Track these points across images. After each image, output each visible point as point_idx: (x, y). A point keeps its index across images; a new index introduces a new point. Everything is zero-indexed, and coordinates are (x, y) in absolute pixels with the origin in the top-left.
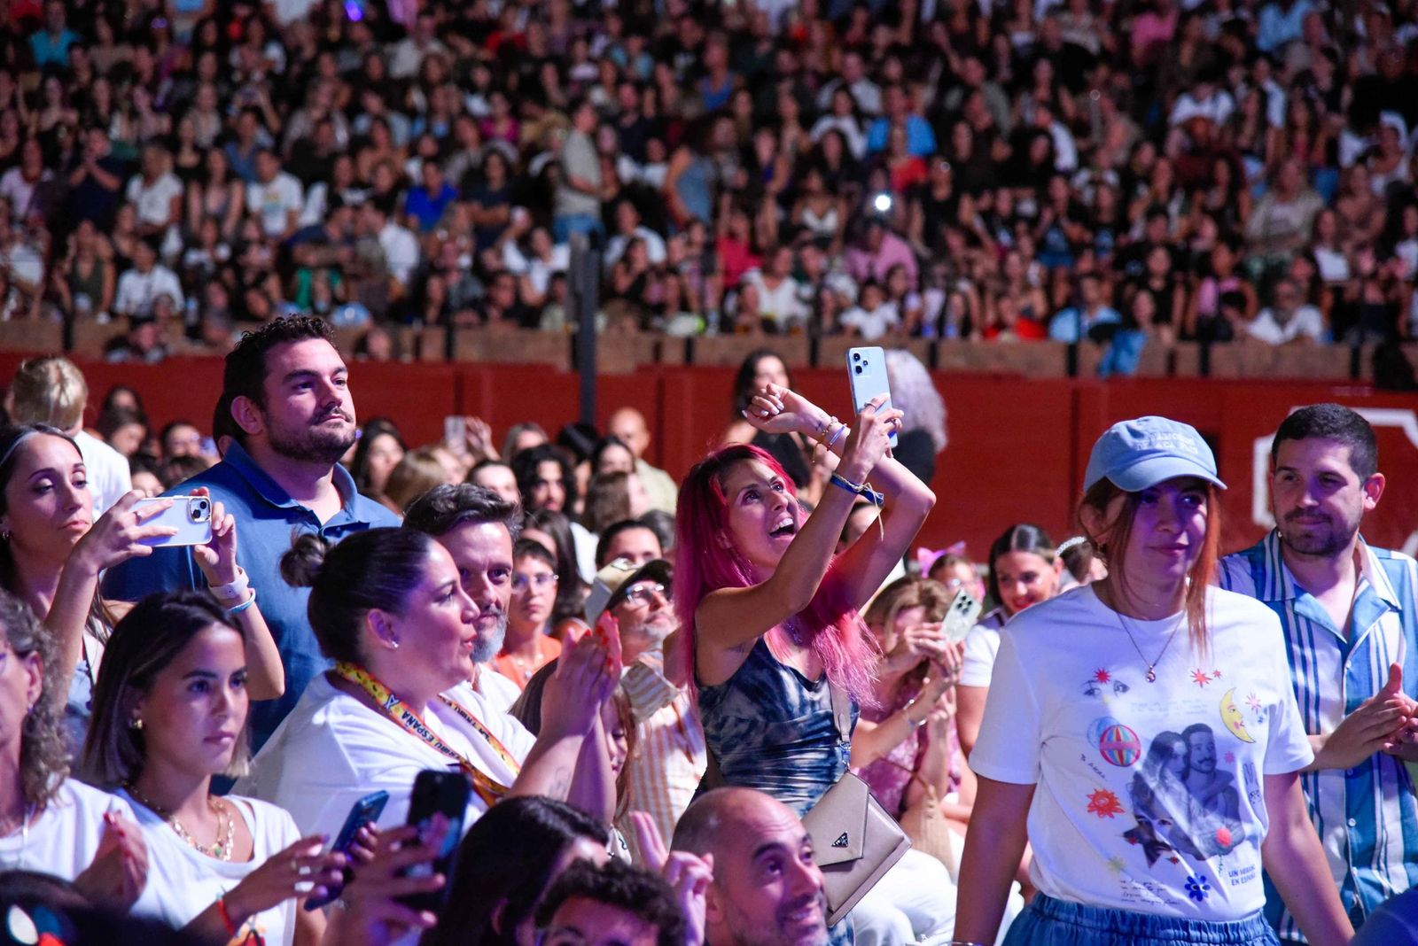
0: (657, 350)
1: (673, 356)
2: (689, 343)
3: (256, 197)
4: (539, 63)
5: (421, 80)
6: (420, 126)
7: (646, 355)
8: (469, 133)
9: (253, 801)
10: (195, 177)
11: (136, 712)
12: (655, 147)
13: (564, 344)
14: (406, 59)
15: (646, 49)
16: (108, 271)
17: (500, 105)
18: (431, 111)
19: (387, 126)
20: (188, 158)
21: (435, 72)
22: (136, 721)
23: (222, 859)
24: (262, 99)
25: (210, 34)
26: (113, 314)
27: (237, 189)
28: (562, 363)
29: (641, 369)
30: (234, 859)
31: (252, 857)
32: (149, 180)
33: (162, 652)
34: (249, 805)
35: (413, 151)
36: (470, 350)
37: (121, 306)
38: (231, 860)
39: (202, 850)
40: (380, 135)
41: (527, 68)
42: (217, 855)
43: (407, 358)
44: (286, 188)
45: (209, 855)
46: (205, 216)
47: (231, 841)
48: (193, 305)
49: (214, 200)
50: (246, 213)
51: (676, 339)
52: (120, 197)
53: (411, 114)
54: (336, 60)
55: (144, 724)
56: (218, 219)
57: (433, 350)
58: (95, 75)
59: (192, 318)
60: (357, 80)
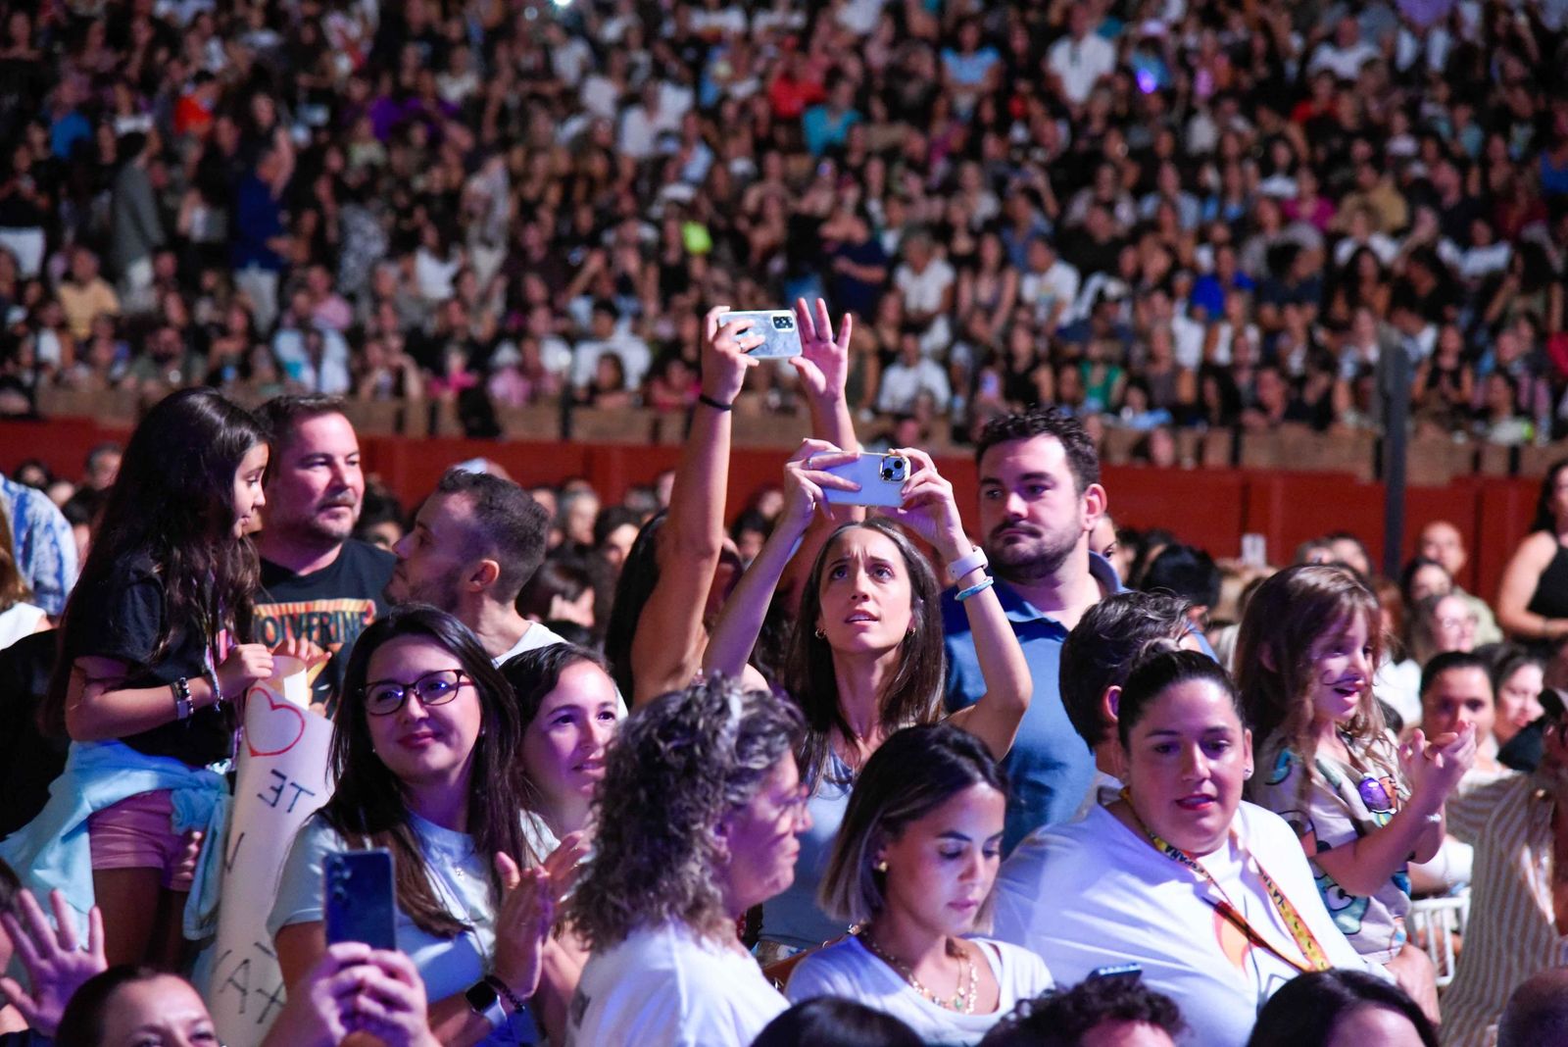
0: (1477, 459)
1: (1495, 466)
2: (1515, 452)
3: (1030, 288)
4: (1350, 137)
5: (1217, 157)
6: (1211, 210)
7: (1463, 465)
8: (1270, 215)
9: (1001, 945)
10: (966, 264)
11: (881, 854)
12: (1481, 230)
13: (1367, 449)
14: (1203, 133)
15: (1477, 120)
16: (872, 365)
17: (1308, 182)
18: (1224, 192)
19: (1175, 209)
20: (963, 244)
21: (1232, 147)
22: (881, 861)
23: (964, 1012)
24: (1040, 181)
25: (988, 113)
26: (876, 412)
27: (1011, 277)
28: (1365, 472)
29: (1458, 481)
30: (977, 1012)
31: (997, 1007)
32: (918, 270)
33: (918, 804)
34: (996, 949)
35: (1202, 236)
36: (1258, 456)
37: (885, 403)
38: (974, 1013)
39: (943, 1004)
40: (1167, 218)
41: (1337, 143)
42: (957, 1008)
43: (1188, 463)
44: (1062, 278)
45: (949, 1008)
46: (977, 305)
47: (974, 991)
48: (960, 402)
49: (985, 289)
50: (1019, 302)
51: (1498, 448)
52: (888, 285)
53: (1202, 193)
54: (1125, 136)
55: (888, 868)
56: (989, 311)
57: (1217, 455)
58: (869, 155)
59: (958, 417)
60: (1147, 159)
